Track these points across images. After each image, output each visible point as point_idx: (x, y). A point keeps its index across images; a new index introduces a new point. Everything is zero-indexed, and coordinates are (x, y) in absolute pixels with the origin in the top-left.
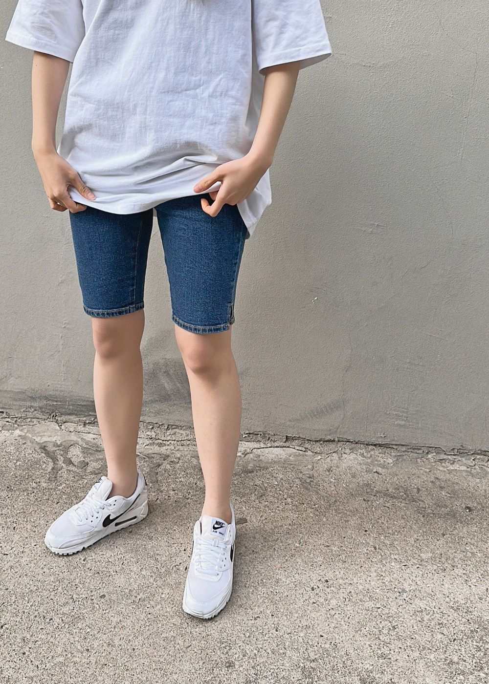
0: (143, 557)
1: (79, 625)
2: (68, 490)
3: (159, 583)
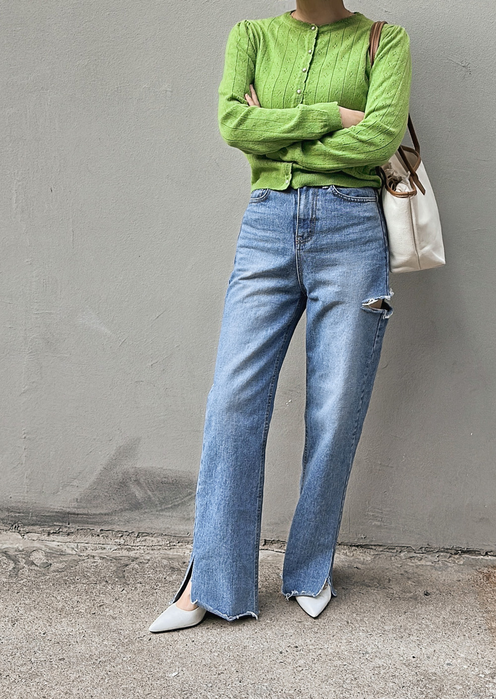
0: (105, 631)
1: (37, 680)
2: (30, 584)
3: (120, 650)
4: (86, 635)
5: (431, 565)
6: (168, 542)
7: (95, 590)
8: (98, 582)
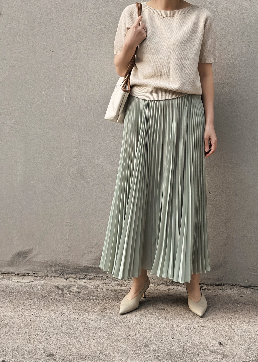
0: (107, 318)
2: (70, 299)
3: (115, 326)
4: (98, 320)
7: (103, 302)
8: (104, 299)
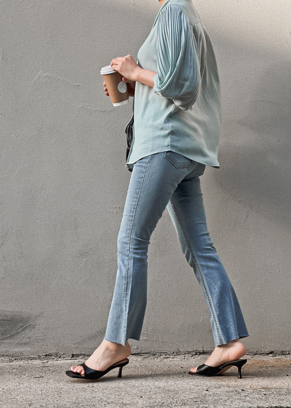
5: (179, 360)
6: (8, 360)
